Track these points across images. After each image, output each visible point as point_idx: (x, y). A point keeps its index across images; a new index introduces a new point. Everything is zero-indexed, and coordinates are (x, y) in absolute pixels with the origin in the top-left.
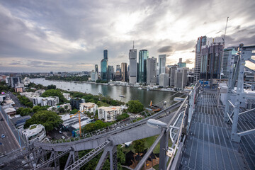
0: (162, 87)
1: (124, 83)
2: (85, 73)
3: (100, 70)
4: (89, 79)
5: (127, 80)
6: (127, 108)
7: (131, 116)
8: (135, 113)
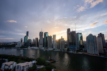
0: (55, 49)
1: (36, 48)
2: (14, 42)
3: (23, 41)
4: (16, 46)
5: (38, 46)
6: (36, 62)
7: (38, 67)
8: (40, 65)
